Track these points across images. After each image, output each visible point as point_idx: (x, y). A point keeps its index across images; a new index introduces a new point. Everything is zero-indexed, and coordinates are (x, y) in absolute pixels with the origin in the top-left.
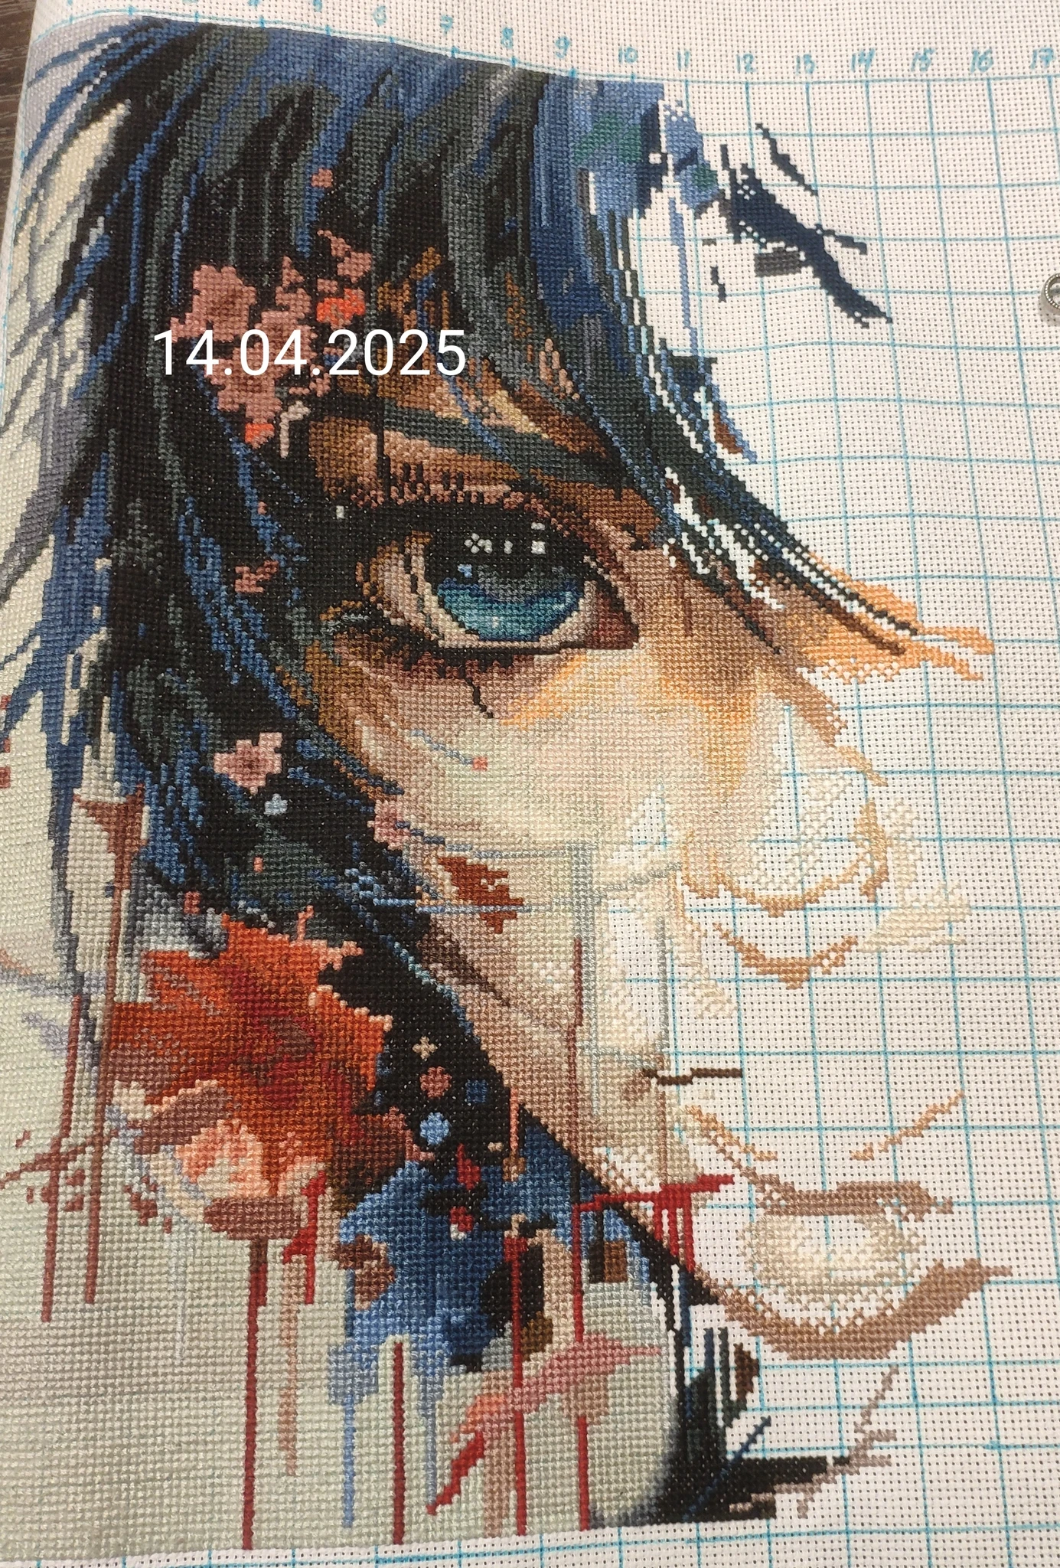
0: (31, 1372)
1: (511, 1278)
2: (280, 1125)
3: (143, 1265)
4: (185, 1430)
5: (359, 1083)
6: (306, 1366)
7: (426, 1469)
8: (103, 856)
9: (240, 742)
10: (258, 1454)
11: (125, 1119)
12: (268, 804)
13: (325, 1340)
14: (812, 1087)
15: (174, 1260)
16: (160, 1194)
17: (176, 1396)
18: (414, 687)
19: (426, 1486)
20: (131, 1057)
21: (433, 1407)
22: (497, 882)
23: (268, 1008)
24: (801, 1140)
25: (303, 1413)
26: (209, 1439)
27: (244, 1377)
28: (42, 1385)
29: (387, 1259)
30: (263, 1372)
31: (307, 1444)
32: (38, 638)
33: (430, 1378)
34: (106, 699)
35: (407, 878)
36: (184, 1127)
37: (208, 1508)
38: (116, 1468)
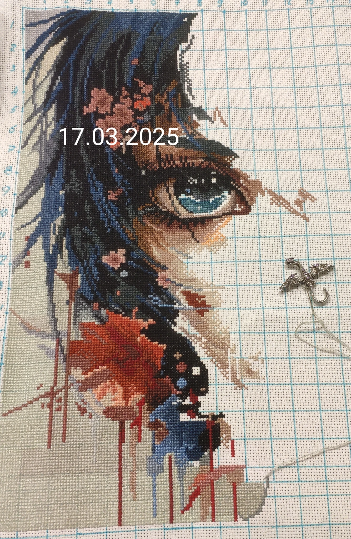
0: (44, 466)
1: (209, 434)
2: (129, 382)
3: (82, 430)
5: (155, 367)
6: (139, 463)
7: (180, 498)
8: (66, 292)
9: (111, 252)
10: (123, 493)
11: (76, 380)
12: (121, 273)
13: (145, 454)
14: (315, 370)
15: (93, 428)
16: (88, 405)
17: (94, 474)
18: (171, 232)
19: (181, 504)
20: (77, 359)
21: (182, 477)
22: (202, 299)
23: (123, 342)
24: (311, 388)
25: (138, 479)
26: (106, 488)
27: (117, 467)
28: (48, 470)
29: (166, 427)
30: (124, 466)
31: (139, 490)
32: (40, 218)
33: (181, 468)
34: (64, 238)
35: (171, 298)
36: (95, 382)
37: (106, 512)
38: (74, 498)
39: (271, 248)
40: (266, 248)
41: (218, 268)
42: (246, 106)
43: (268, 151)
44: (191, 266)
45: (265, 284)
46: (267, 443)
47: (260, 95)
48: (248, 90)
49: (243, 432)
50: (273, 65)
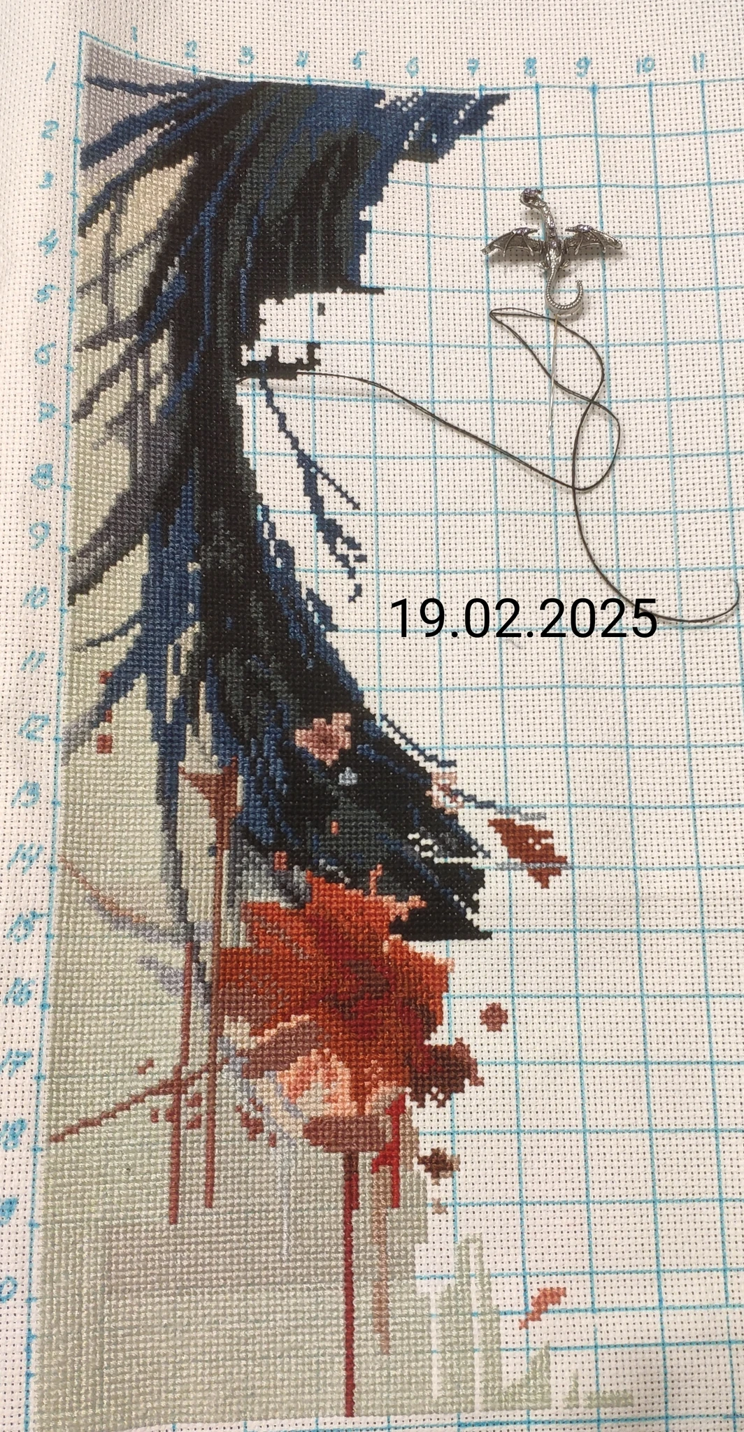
2: (365, 1054)
3: (254, 1175)
4: (293, 1316)
5: (429, 1018)
8: (206, 821)
9: (316, 720)
10: (356, 1336)
11: (234, 1049)
12: (341, 775)
13: (409, 1239)
15: (279, 1171)
16: (265, 1113)
20: (237, 994)
25: (394, 1301)
26: (314, 1323)
30: (359, 1266)
31: (396, 1327)
32: (138, 626)
34: (202, 683)
35: (463, 839)
36: (283, 1055)
37: (314, 1382)
38: (236, 1348)
39: (716, 713)
40: (704, 714)
41: (582, 762)
42: (653, 336)
43: (707, 458)
44: (514, 757)
45: (703, 803)
46: (711, 1211)
47: (687, 309)
48: (656, 293)
49: (650, 1183)
50: (722, 227)
